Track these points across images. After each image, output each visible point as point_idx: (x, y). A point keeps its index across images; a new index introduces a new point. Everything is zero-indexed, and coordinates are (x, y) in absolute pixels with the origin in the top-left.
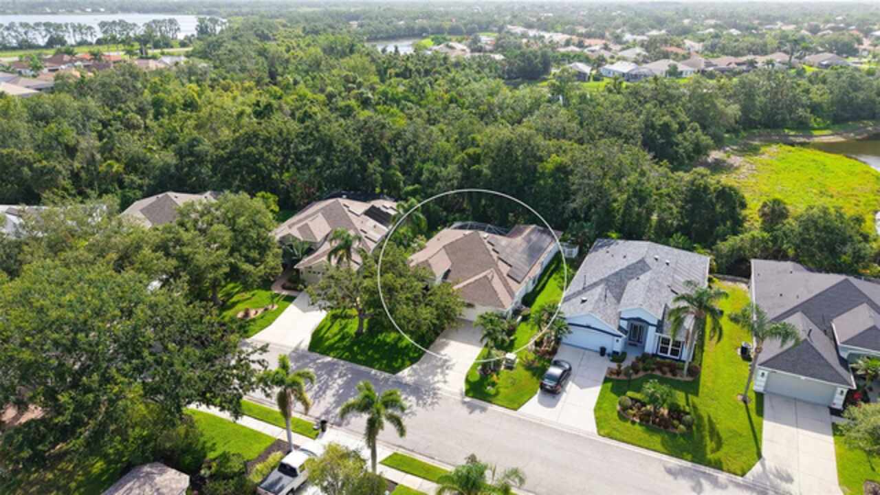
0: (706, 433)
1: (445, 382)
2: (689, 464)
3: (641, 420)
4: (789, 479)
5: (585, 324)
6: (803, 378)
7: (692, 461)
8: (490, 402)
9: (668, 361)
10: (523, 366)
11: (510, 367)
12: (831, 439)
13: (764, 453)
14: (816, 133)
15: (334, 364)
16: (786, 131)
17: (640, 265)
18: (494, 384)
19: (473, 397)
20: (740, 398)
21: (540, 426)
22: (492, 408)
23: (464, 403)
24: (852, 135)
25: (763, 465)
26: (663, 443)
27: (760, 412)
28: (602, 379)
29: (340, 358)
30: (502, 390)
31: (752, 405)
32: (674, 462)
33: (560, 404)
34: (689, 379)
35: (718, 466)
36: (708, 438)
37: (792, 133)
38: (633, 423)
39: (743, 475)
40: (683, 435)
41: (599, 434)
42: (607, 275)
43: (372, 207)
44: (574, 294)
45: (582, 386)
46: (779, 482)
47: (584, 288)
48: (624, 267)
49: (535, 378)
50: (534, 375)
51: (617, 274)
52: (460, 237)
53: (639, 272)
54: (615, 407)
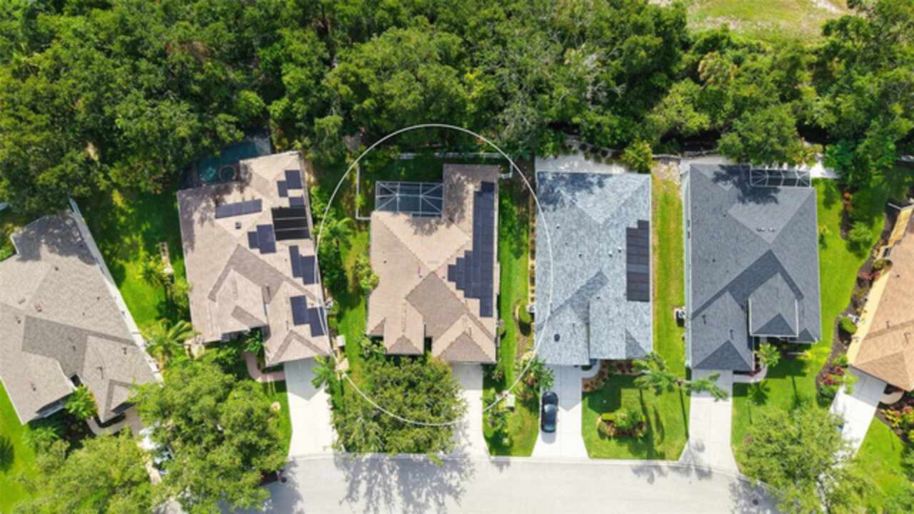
0: (655, 427)
4: (703, 449)
8: (509, 454)
12: (731, 402)
13: (690, 433)
17: (598, 278)
18: (506, 435)
19: (497, 454)
22: (514, 460)
23: (493, 462)
26: (630, 450)
27: (689, 393)
28: (580, 395)
30: (514, 438)
32: (638, 462)
33: (558, 435)
35: (662, 456)
36: (655, 432)
38: (610, 439)
39: (678, 458)
41: (590, 457)
42: (569, 296)
43: (273, 211)
44: (545, 321)
45: (568, 408)
46: (697, 453)
47: (552, 313)
48: (584, 282)
49: (533, 414)
50: (531, 410)
51: (579, 292)
52: (418, 282)
53: (598, 286)
54: (595, 425)
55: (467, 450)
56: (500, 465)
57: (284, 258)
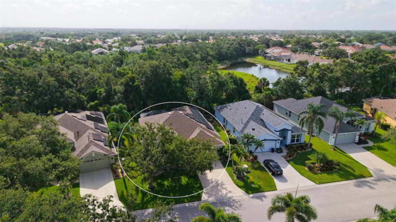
0: (343, 166)
1: (230, 192)
3: (322, 171)
4: (382, 171)
5: (263, 139)
7: (355, 179)
8: (262, 192)
9: (297, 145)
10: (253, 169)
11: (248, 172)
12: (369, 152)
13: (365, 166)
18: (253, 183)
19: (252, 193)
23: (253, 198)
24: (226, 65)
25: (371, 170)
26: (340, 177)
27: (344, 152)
28: (286, 162)
30: (259, 183)
31: (338, 151)
34: (310, 149)
36: (346, 168)
38: (321, 174)
39: (372, 176)
40: (339, 170)
41: (318, 184)
42: (249, 117)
43: (87, 115)
44: (243, 128)
45: (285, 168)
46: (381, 173)
47: (245, 125)
48: (253, 111)
49: (264, 172)
50: (261, 170)
51: (252, 115)
52: (169, 116)
53: (260, 112)
54: (305, 170)
55: (229, 195)
56: (260, 198)
57: (90, 124)
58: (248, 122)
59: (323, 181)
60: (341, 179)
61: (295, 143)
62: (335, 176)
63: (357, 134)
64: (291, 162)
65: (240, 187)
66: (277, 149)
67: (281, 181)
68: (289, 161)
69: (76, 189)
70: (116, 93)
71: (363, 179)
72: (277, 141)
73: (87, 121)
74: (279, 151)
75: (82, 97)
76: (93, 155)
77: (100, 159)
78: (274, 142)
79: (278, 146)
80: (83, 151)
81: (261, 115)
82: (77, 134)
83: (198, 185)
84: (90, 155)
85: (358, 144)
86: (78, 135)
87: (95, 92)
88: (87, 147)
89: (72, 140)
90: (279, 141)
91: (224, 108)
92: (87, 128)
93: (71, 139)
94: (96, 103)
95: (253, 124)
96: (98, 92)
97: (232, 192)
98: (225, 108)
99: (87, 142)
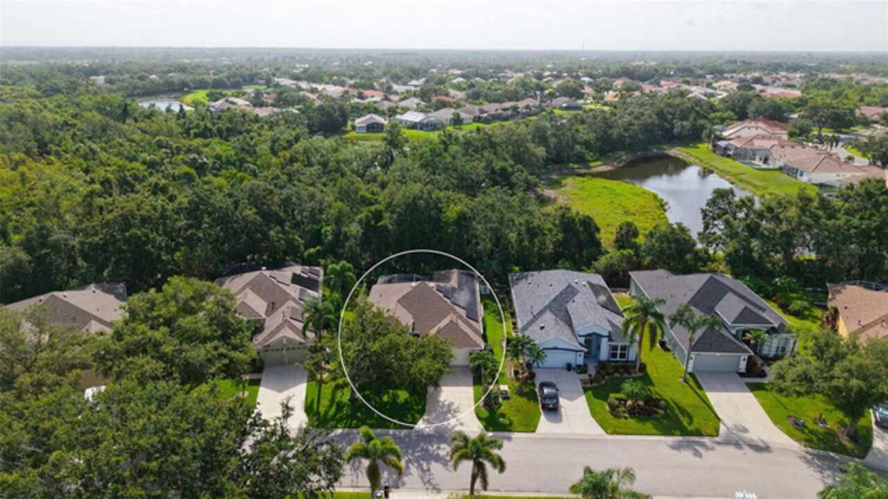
0: (677, 411)
1: (462, 424)
2: (680, 438)
3: (630, 414)
4: (746, 430)
5: (551, 346)
6: (718, 354)
7: (682, 435)
8: (510, 431)
9: (621, 364)
10: (516, 394)
11: (506, 398)
13: (720, 416)
14: (592, 164)
15: (348, 434)
16: (571, 165)
17: (569, 289)
18: (503, 416)
19: (494, 431)
20: (681, 380)
21: (560, 440)
22: (515, 435)
24: (615, 164)
25: (724, 425)
26: (656, 427)
27: (700, 388)
28: (581, 390)
29: (350, 427)
30: (513, 418)
31: (692, 383)
32: (670, 440)
33: (564, 418)
34: (641, 374)
35: (698, 433)
36: (680, 416)
37: (576, 166)
38: (626, 418)
39: (717, 436)
40: (664, 417)
41: (607, 433)
42: (547, 303)
43: (294, 275)
44: (528, 323)
45: (571, 399)
46: (741, 434)
47: (534, 317)
48: (558, 293)
49: (532, 402)
50: (529, 399)
51: (555, 300)
52: (409, 289)
53: (571, 295)
54: (605, 409)
55: (458, 428)
57: (294, 290)
58: (542, 312)
59: (622, 430)
60: (655, 431)
61: (618, 359)
62: (649, 426)
63: (742, 358)
64: (590, 393)
65: (480, 418)
66: (579, 366)
67: (549, 420)
68: (585, 390)
69: (255, 388)
70: (347, 239)
71: (696, 439)
72: (579, 353)
73: (292, 285)
74: (582, 369)
75: (298, 241)
76: (285, 342)
77: (294, 349)
78: (573, 353)
79: (580, 361)
80: (272, 334)
81: (570, 303)
82: (271, 305)
83: (420, 407)
84: (281, 340)
85: (742, 375)
86: (272, 308)
87: (319, 231)
88: (279, 329)
89: (260, 316)
90: (582, 354)
91: (522, 278)
92: (287, 297)
93: (260, 313)
94: (319, 250)
95: (548, 317)
96: (323, 231)
97: (466, 425)
98: (524, 280)
99: (280, 322)
